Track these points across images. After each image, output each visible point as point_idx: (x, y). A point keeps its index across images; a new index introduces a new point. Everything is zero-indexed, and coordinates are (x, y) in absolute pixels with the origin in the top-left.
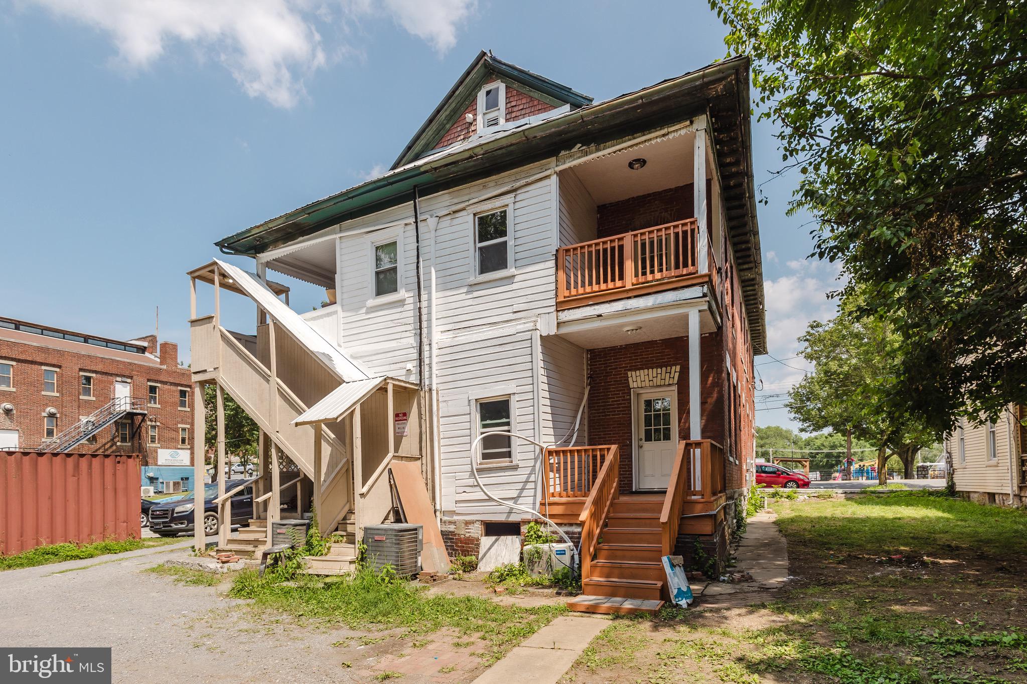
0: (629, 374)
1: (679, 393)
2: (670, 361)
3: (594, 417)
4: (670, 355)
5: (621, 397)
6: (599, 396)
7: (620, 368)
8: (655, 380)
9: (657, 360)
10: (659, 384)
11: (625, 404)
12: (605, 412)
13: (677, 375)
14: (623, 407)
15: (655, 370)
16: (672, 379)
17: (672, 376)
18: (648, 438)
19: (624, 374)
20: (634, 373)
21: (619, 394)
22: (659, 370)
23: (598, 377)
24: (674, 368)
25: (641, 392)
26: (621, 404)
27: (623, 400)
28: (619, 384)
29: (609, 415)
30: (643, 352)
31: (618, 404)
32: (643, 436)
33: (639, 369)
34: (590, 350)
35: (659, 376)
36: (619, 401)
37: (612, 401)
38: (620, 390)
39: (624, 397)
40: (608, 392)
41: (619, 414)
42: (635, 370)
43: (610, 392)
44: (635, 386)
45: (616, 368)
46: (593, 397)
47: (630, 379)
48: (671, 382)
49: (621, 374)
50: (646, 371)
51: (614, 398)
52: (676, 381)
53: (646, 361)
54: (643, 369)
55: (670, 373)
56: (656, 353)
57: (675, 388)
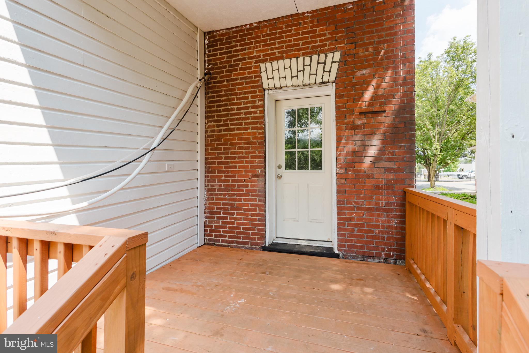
0: (263, 66)
1: (338, 96)
2: (325, 45)
3: (213, 131)
4: (325, 35)
5: (249, 102)
6: (220, 101)
7: (249, 58)
8: (300, 74)
9: (304, 44)
10: (306, 82)
11: (255, 113)
12: (227, 125)
13: (336, 66)
14: (253, 118)
15: (301, 59)
16: (326, 74)
17: (327, 69)
18: (290, 166)
19: (256, 67)
20: (269, 65)
21: (247, 98)
22: (307, 59)
23: (218, 73)
24: (330, 55)
25: (280, 97)
26: (250, 113)
27: (252, 107)
28: (247, 83)
29: (233, 130)
30: (283, 32)
31: (246, 113)
32: (282, 160)
33: (277, 59)
34: (209, 33)
35: (307, 68)
36: (248, 108)
37: (238, 109)
38: (250, 92)
39: (255, 102)
40: (231, 95)
41: (247, 129)
42: (272, 60)
43: (236, 94)
44: (272, 86)
45: (244, 59)
46: (211, 102)
47: (264, 75)
48: (325, 79)
49: (250, 68)
50: (287, 61)
51: (240, 104)
52: (333, 78)
53: (287, 47)
54: (281, 58)
55: (325, 64)
56: (303, 33)
57: (331, 90)
